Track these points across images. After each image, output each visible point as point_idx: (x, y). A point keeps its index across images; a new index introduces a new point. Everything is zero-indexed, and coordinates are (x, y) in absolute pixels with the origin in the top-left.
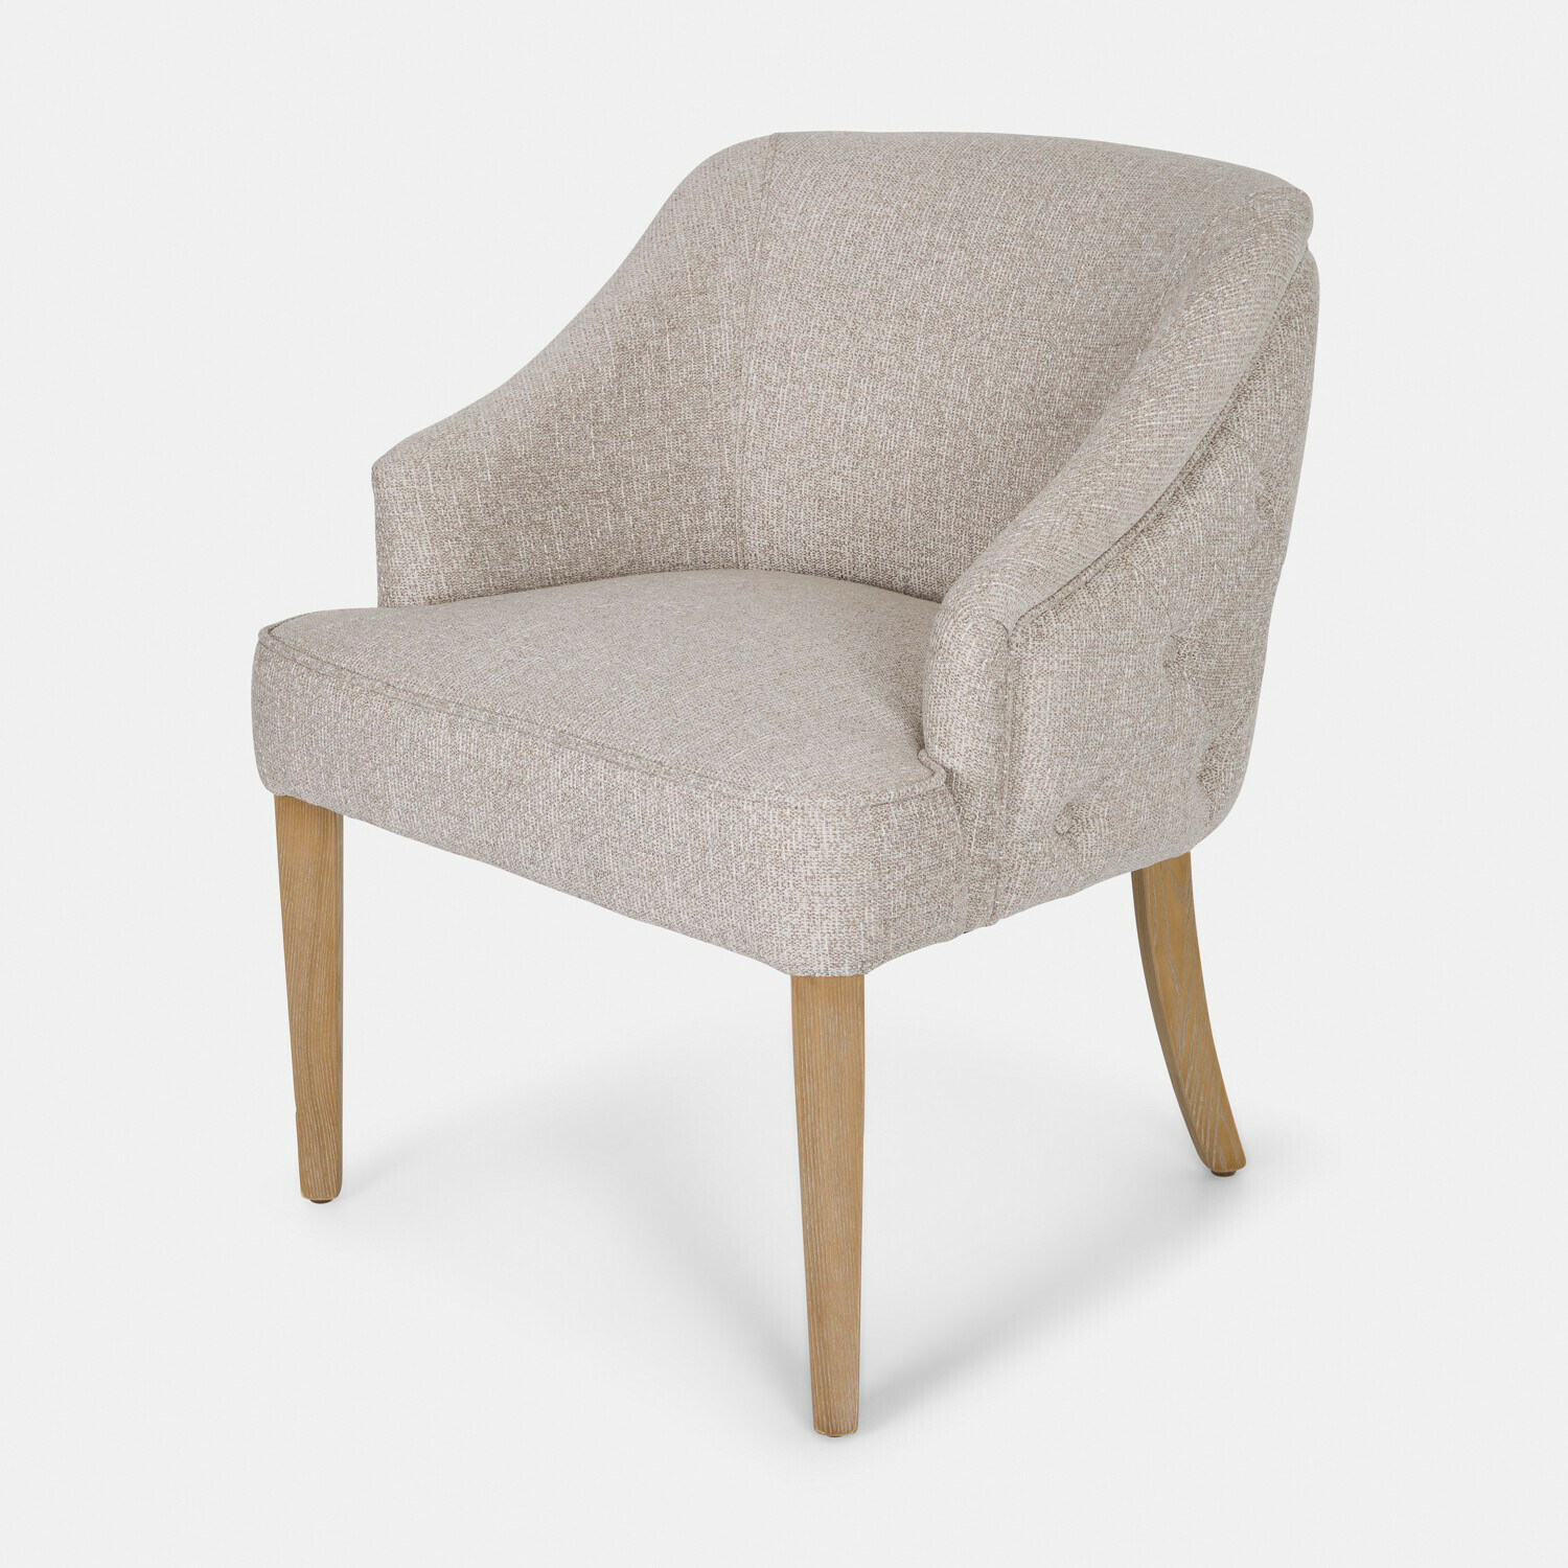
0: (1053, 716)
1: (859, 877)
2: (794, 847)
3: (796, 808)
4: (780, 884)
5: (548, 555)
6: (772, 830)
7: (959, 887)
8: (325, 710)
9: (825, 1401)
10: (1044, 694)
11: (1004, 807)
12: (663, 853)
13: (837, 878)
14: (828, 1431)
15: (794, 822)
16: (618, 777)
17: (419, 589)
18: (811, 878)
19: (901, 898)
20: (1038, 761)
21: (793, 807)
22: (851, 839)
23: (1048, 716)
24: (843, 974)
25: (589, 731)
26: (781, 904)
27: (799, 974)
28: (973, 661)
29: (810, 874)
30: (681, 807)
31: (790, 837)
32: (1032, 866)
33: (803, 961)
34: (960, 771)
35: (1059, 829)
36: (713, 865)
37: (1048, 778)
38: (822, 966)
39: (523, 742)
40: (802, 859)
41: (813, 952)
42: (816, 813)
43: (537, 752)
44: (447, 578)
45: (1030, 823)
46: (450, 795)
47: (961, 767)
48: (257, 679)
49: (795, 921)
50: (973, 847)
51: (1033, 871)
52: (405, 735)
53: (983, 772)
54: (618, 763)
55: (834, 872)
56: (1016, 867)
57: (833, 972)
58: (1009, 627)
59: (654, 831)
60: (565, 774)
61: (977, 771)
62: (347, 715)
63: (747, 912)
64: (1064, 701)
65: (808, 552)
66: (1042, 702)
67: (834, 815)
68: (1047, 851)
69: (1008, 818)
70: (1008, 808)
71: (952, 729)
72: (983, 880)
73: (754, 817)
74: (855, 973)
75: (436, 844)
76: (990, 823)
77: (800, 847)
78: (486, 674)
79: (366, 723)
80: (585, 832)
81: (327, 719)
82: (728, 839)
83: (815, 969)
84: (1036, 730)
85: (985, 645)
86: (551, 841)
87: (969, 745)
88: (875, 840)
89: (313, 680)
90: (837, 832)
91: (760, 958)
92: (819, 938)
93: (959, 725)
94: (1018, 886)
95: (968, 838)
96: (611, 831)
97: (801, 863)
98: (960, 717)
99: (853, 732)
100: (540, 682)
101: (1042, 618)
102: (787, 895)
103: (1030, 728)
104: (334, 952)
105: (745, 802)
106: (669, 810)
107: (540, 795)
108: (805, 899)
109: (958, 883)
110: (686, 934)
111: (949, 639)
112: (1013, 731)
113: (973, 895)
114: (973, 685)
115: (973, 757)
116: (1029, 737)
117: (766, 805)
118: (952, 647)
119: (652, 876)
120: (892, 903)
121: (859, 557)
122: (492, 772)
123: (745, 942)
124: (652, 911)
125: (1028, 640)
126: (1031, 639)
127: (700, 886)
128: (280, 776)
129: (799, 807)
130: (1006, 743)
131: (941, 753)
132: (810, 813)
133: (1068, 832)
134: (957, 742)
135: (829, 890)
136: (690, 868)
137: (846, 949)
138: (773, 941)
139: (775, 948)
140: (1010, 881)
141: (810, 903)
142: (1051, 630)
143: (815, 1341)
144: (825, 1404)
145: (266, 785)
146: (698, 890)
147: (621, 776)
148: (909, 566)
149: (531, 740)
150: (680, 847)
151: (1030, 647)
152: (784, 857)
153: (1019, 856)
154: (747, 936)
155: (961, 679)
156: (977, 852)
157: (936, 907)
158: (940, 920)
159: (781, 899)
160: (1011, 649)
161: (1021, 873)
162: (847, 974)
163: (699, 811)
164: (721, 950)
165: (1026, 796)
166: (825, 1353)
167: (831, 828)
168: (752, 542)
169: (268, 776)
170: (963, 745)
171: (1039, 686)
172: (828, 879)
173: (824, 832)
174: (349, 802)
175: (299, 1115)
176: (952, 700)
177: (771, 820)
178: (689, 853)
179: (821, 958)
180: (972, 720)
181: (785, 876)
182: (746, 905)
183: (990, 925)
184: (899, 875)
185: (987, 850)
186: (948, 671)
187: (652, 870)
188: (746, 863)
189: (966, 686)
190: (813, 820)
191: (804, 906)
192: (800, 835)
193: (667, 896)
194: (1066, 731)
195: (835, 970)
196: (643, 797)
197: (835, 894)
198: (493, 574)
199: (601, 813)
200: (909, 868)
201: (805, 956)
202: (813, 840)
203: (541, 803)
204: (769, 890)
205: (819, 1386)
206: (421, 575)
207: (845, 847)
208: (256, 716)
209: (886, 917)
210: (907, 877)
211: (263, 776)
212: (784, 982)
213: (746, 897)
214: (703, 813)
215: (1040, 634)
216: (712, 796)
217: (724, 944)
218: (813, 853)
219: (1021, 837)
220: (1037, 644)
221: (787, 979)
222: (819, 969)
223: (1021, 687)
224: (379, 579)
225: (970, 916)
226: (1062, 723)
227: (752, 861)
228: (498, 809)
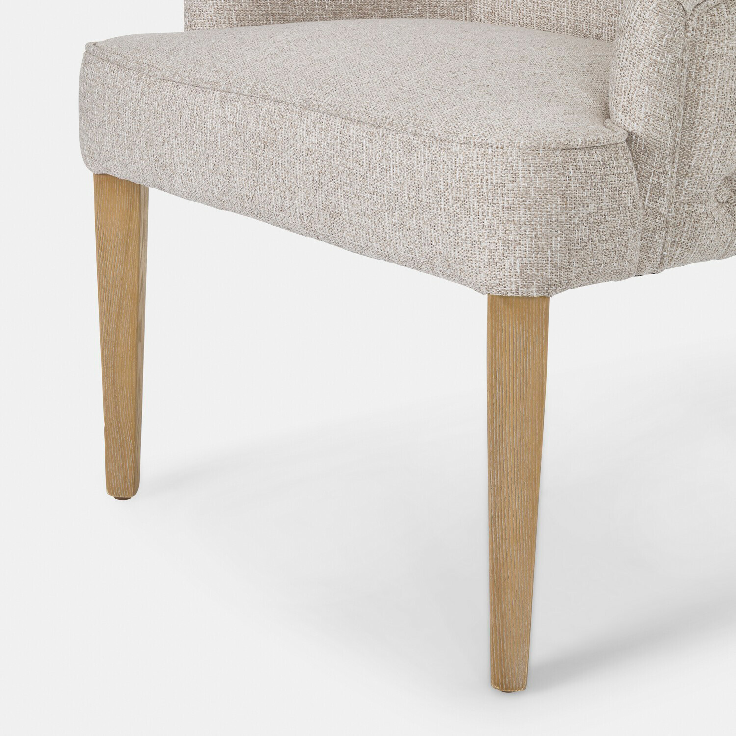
0: (721, 94)
1: (549, 210)
2: (494, 181)
3: (497, 147)
4: (480, 214)
5: (318, 4)
6: (475, 167)
7: (633, 232)
8: (129, 98)
9: (501, 661)
10: (714, 74)
11: (675, 170)
12: (385, 193)
13: (529, 208)
14: (502, 687)
15: (494, 159)
16: (351, 131)
17: (215, 22)
18: (508, 208)
19: (583, 232)
20: (706, 133)
21: (494, 146)
22: (543, 175)
23: (716, 93)
24: (531, 295)
25: (330, 97)
26: (481, 232)
27: (493, 294)
28: (655, 37)
29: (506, 205)
30: (401, 152)
31: (491, 173)
32: (696, 224)
33: (497, 281)
34: (639, 134)
35: (719, 198)
36: (425, 200)
37: (713, 148)
38: (514, 286)
39: (277, 109)
40: (500, 192)
41: (507, 274)
42: (514, 151)
43: (288, 116)
44: (237, 15)
45: (696, 187)
46: (220, 158)
47: (640, 130)
48: (83, 80)
49: (492, 247)
50: (647, 200)
51: (696, 228)
52: (187, 112)
53: (659, 136)
54: (351, 120)
55: (528, 203)
56: (682, 224)
57: (523, 292)
58: (687, 9)
59: (378, 175)
60: (309, 132)
61: (655, 134)
62: (145, 99)
63: (452, 240)
64: (730, 81)
65: (521, 17)
66: (712, 81)
67: (529, 154)
68: (709, 213)
69: (677, 181)
70: (678, 173)
71: (635, 97)
72: (654, 231)
73: (461, 156)
74: (541, 295)
75: (209, 203)
76: (662, 181)
77: (499, 181)
78: (253, 63)
79: (159, 105)
80: (322, 181)
81: (130, 104)
82: (438, 177)
83: (507, 289)
84: (705, 105)
85: (666, 23)
86: (296, 190)
87: (648, 111)
88: (563, 178)
89: (121, 74)
90: (531, 169)
91: (461, 281)
92: (512, 261)
93: (640, 93)
94: (682, 240)
95: (643, 192)
96: (344, 177)
97: (500, 195)
98: (642, 86)
99: (549, 101)
100: (294, 66)
101: (715, 9)
102: (486, 223)
103: (701, 102)
104: (136, 302)
105: (454, 144)
106: (391, 156)
107: (288, 152)
108: (501, 227)
109: (633, 228)
110: (401, 264)
111: (636, 17)
112: (686, 104)
113: (645, 243)
114: (654, 58)
115: (651, 122)
116: (699, 111)
117: (472, 146)
118: (638, 24)
119: (376, 213)
120: (576, 235)
121: (562, 20)
122: (252, 136)
123: (449, 266)
124: (375, 244)
125: (702, 26)
126: (705, 25)
127: (414, 219)
128: (96, 155)
129: (499, 146)
130: (679, 114)
131: (623, 119)
132: (509, 151)
133: (727, 202)
134: (638, 108)
135: (523, 219)
136: (406, 204)
137: (535, 272)
138: (473, 265)
139: (474, 270)
140: (676, 236)
141: (506, 230)
142: (722, 19)
143: (495, 611)
144: (501, 664)
145: (87, 164)
146: (412, 223)
147: (354, 130)
148: (601, 26)
149: (283, 107)
150: (399, 187)
151: (704, 32)
152: (485, 191)
153: (685, 215)
154: (451, 261)
155: (644, 52)
156: (650, 206)
157: (614, 246)
158: (616, 258)
159: (481, 227)
160: (688, 32)
161: (686, 229)
162: (535, 295)
163: (415, 155)
164: (430, 277)
165: (694, 161)
166: (502, 622)
167: (526, 165)
168: (479, 9)
169: (89, 157)
170: (643, 110)
171: (710, 67)
172: (522, 209)
173: (520, 168)
174: (145, 172)
175: (106, 430)
176: (635, 71)
177: (475, 159)
178: (406, 192)
179: (513, 279)
180: (652, 88)
181: (485, 207)
182: (452, 233)
183: (658, 272)
184: (584, 212)
185: (659, 205)
186: (633, 46)
187: (376, 209)
188: (453, 197)
189: (648, 58)
190: (510, 158)
191: (501, 233)
192: (499, 171)
193: (387, 230)
194: (730, 108)
195: (525, 290)
196: (370, 145)
197: (527, 223)
198: (273, 15)
199: (336, 163)
200: (592, 206)
201: (499, 277)
202: (510, 175)
203: (289, 158)
204: (472, 220)
205: (496, 649)
206: (217, 10)
207: (538, 182)
208: (82, 109)
209: (571, 247)
210: (590, 214)
211: (85, 156)
212: (483, 301)
213: (451, 227)
214: (419, 155)
215: (714, 22)
216: (427, 141)
217: (432, 271)
218: (510, 186)
219: (687, 198)
220: (710, 29)
221: (485, 298)
222: (511, 289)
223: (694, 66)
224: (185, 15)
225: (641, 261)
226: (728, 101)
227: (458, 195)
228: (256, 167)
